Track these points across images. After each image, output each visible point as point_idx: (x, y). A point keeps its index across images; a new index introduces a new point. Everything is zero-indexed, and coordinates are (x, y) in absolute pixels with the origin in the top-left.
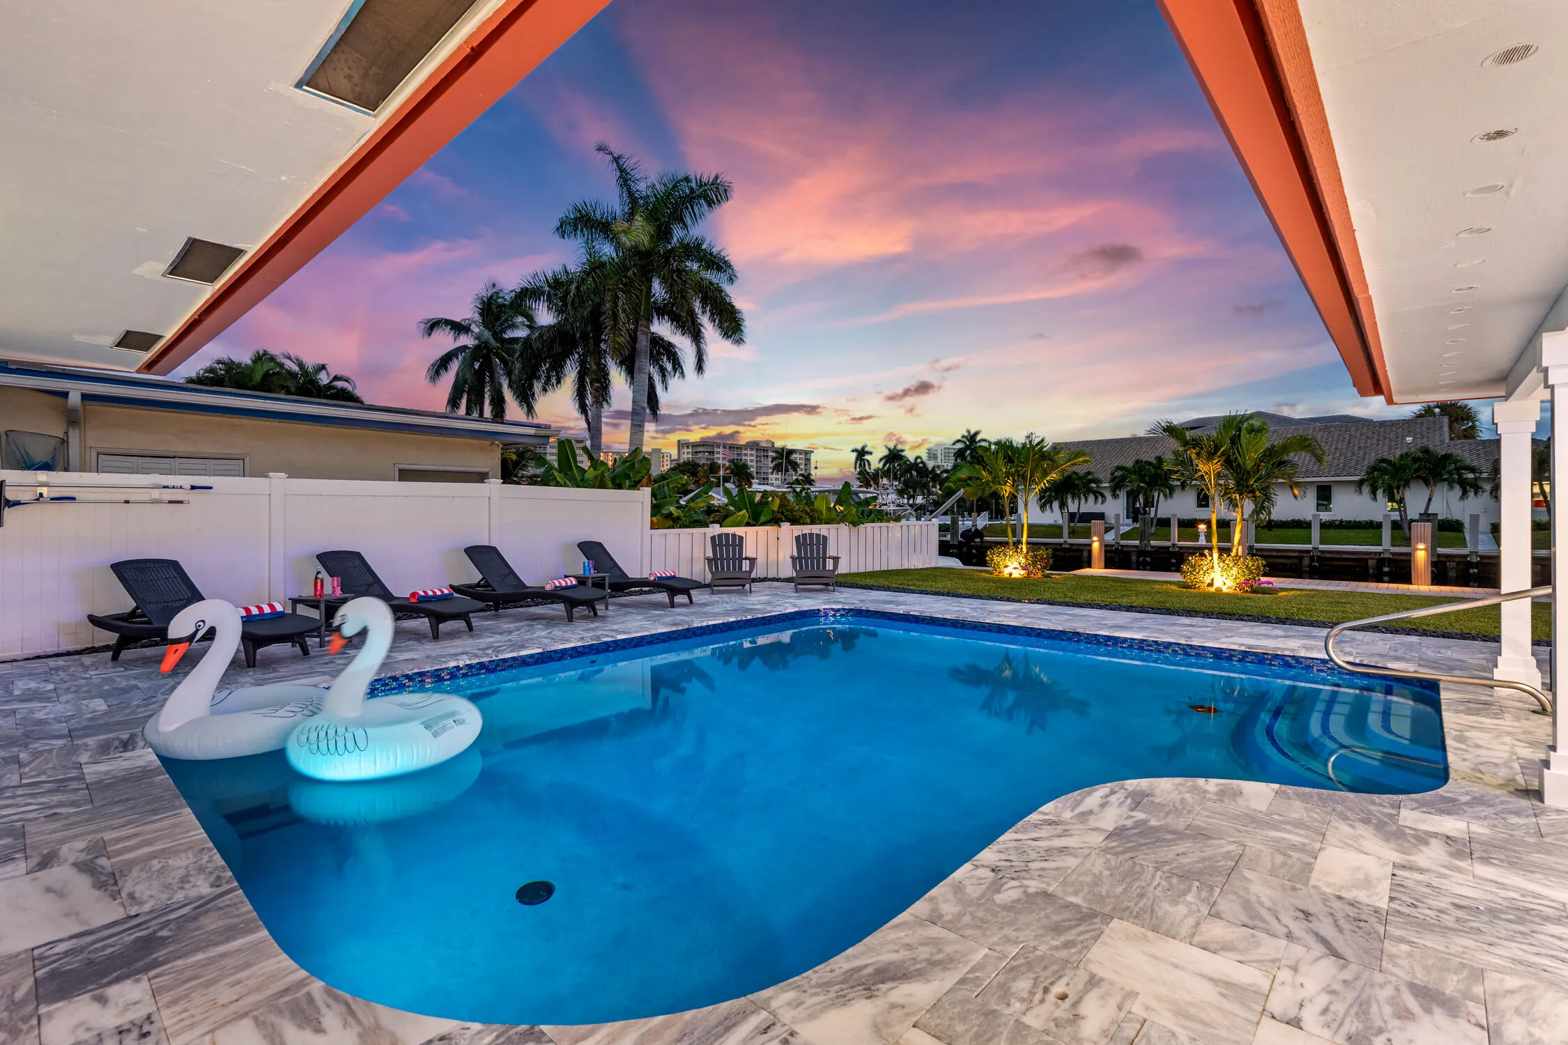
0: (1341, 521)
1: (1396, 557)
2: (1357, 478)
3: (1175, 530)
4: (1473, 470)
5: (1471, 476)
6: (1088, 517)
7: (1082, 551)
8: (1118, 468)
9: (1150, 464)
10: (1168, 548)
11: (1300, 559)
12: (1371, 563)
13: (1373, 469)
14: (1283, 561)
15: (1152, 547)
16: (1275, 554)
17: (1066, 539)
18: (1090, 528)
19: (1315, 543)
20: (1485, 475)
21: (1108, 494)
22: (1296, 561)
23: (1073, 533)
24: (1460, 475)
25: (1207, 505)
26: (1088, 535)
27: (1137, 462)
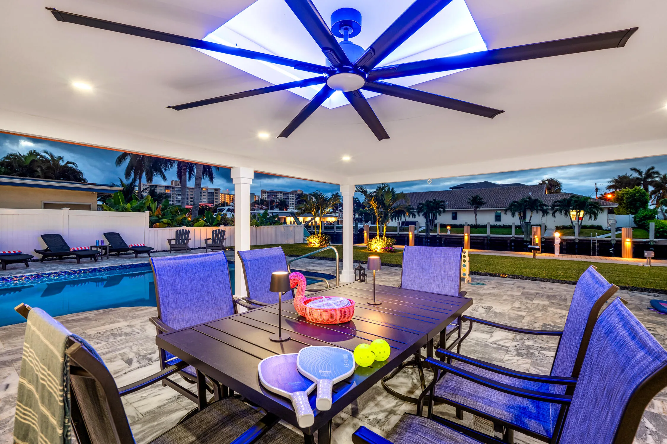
0: (504, 225)
1: (517, 239)
2: (504, 208)
3: (439, 229)
4: (545, 205)
5: (545, 208)
6: (408, 223)
7: (405, 237)
8: (420, 204)
9: (431, 202)
10: (436, 236)
11: (484, 240)
12: (508, 241)
13: (512, 205)
14: (478, 241)
15: (430, 235)
16: (475, 238)
17: (398, 232)
18: (408, 228)
19: (489, 234)
20: (550, 208)
21: (416, 214)
22: (482, 241)
23: (401, 230)
24: (542, 208)
25: (456, 219)
26: (407, 230)
27: (427, 201)
